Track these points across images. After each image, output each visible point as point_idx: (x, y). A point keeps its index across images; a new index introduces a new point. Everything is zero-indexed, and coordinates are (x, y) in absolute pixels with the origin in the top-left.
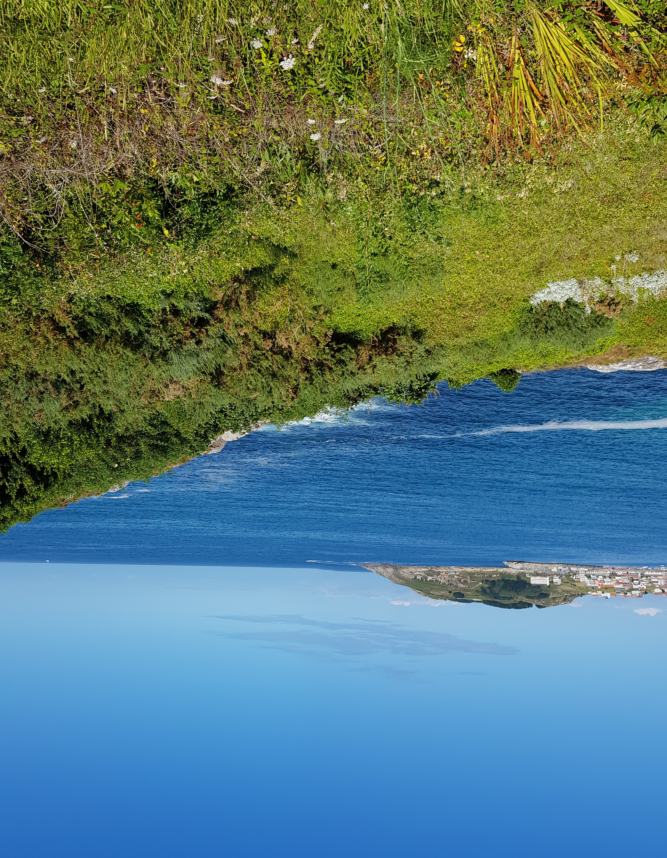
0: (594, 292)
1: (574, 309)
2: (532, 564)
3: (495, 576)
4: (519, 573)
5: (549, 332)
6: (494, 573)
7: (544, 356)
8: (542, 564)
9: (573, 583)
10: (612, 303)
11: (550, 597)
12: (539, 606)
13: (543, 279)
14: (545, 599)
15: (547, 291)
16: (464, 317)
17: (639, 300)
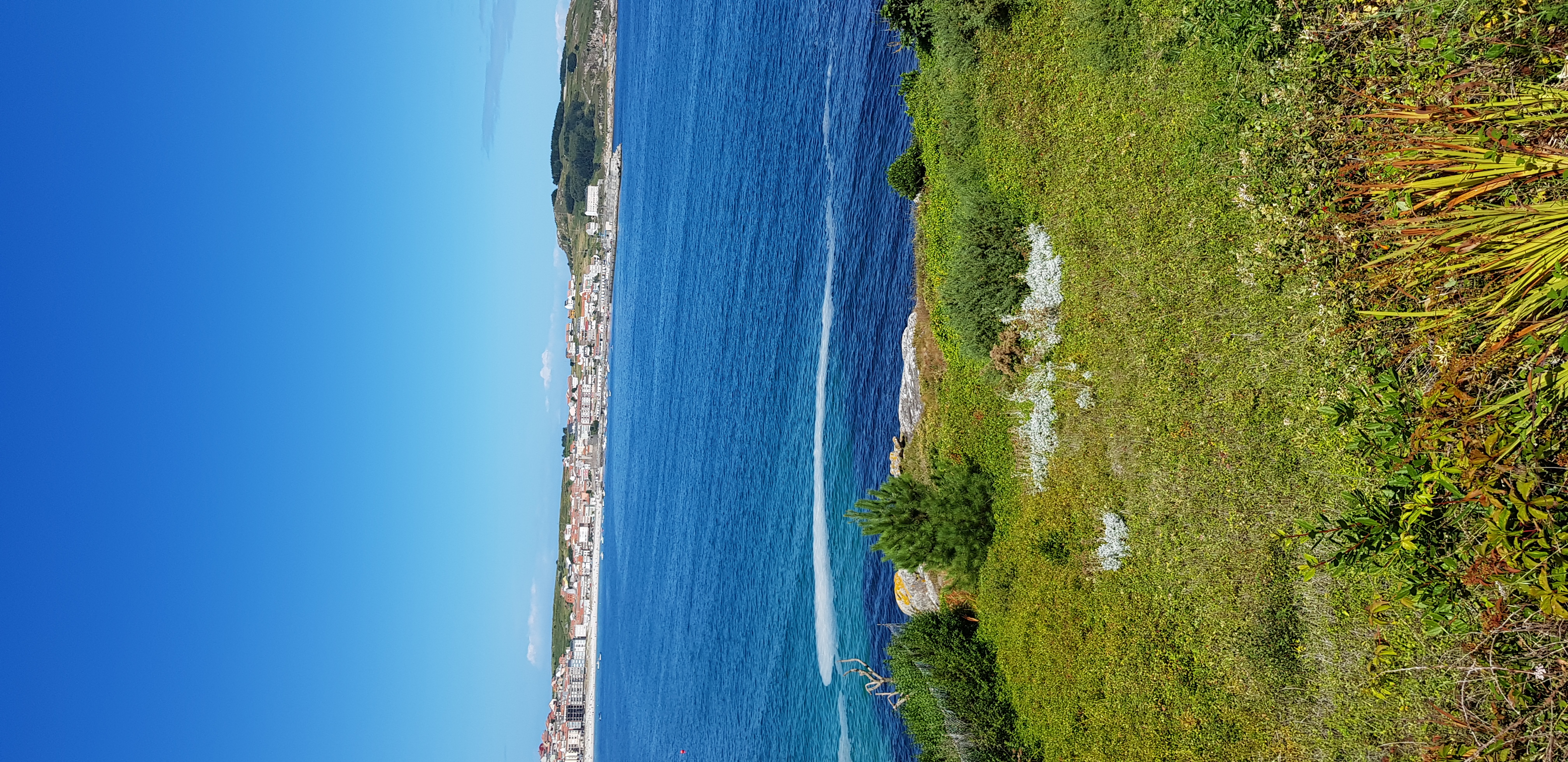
0: (1035, 332)
1: (1011, 296)
2: (616, 191)
3: (601, 127)
4: (604, 169)
5: (980, 250)
6: (605, 125)
7: (939, 241)
8: (617, 207)
9: (588, 253)
10: (1013, 358)
11: (569, 215)
12: (554, 195)
13: (1069, 249)
14: (565, 206)
15: (1047, 254)
16: (1021, 105)
17: (1013, 403)
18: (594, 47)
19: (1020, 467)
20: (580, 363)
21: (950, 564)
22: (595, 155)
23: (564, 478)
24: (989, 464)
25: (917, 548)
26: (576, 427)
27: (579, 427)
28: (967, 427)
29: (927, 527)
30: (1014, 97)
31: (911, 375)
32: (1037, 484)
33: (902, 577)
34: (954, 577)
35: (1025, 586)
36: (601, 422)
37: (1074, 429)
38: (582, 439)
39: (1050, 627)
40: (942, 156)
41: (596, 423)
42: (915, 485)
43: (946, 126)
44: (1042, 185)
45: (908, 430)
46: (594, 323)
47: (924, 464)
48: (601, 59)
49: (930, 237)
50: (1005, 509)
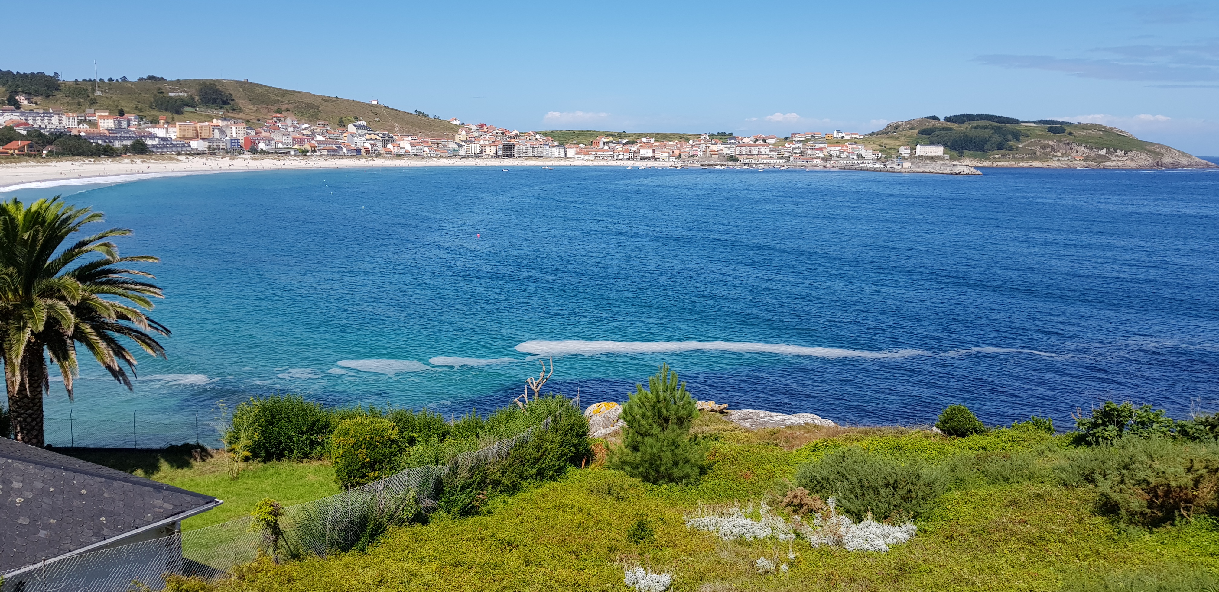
0: (820, 526)
1: (852, 507)
2: (939, 171)
3: (997, 156)
4: (961, 160)
5: (892, 482)
6: (998, 160)
7: (899, 448)
8: (924, 172)
9: (883, 148)
10: (797, 507)
11: (917, 131)
12: (935, 118)
13: (894, 558)
14: (925, 127)
15: (889, 539)
16: (1025, 522)
17: (758, 505)
18: (1071, 149)
19: (706, 508)
20: (787, 145)
21: (626, 447)
22: (972, 152)
23: (691, 135)
24: (707, 482)
25: (639, 421)
26: (733, 144)
27: (733, 146)
28: (737, 465)
29: (656, 430)
30: (1032, 516)
31: (780, 421)
32: (692, 522)
33: (615, 409)
34: (615, 450)
35: (610, 507)
36: (737, 164)
37: (738, 554)
38: (723, 149)
39: (579, 526)
40: (976, 452)
41: (736, 160)
42: (690, 421)
43: (1004, 457)
44: (951, 538)
45: (733, 417)
46: (821, 155)
47: (705, 428)
48: (1060, 155)
49: (903, 440)
50: (671, 494)
